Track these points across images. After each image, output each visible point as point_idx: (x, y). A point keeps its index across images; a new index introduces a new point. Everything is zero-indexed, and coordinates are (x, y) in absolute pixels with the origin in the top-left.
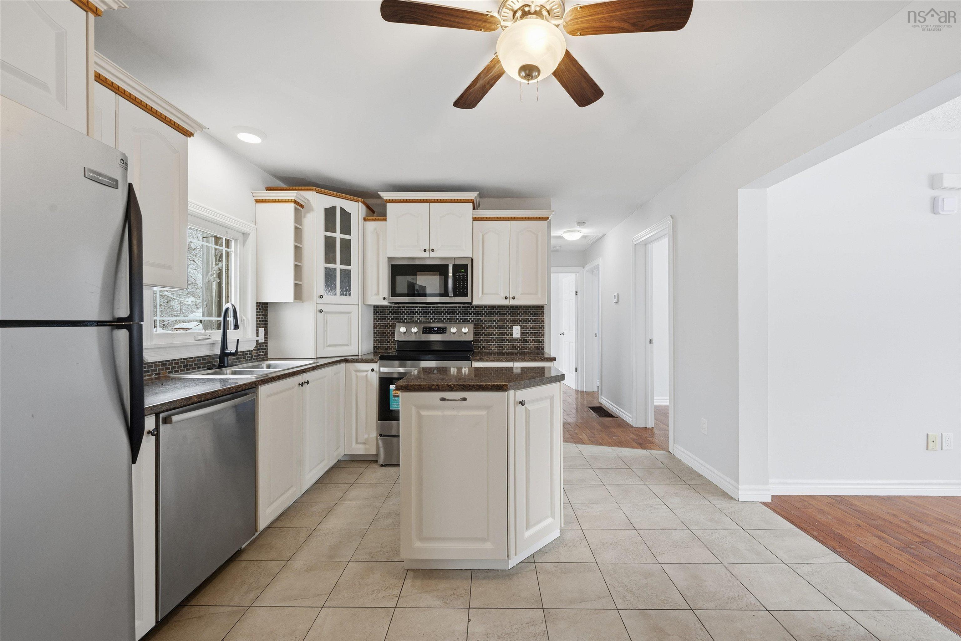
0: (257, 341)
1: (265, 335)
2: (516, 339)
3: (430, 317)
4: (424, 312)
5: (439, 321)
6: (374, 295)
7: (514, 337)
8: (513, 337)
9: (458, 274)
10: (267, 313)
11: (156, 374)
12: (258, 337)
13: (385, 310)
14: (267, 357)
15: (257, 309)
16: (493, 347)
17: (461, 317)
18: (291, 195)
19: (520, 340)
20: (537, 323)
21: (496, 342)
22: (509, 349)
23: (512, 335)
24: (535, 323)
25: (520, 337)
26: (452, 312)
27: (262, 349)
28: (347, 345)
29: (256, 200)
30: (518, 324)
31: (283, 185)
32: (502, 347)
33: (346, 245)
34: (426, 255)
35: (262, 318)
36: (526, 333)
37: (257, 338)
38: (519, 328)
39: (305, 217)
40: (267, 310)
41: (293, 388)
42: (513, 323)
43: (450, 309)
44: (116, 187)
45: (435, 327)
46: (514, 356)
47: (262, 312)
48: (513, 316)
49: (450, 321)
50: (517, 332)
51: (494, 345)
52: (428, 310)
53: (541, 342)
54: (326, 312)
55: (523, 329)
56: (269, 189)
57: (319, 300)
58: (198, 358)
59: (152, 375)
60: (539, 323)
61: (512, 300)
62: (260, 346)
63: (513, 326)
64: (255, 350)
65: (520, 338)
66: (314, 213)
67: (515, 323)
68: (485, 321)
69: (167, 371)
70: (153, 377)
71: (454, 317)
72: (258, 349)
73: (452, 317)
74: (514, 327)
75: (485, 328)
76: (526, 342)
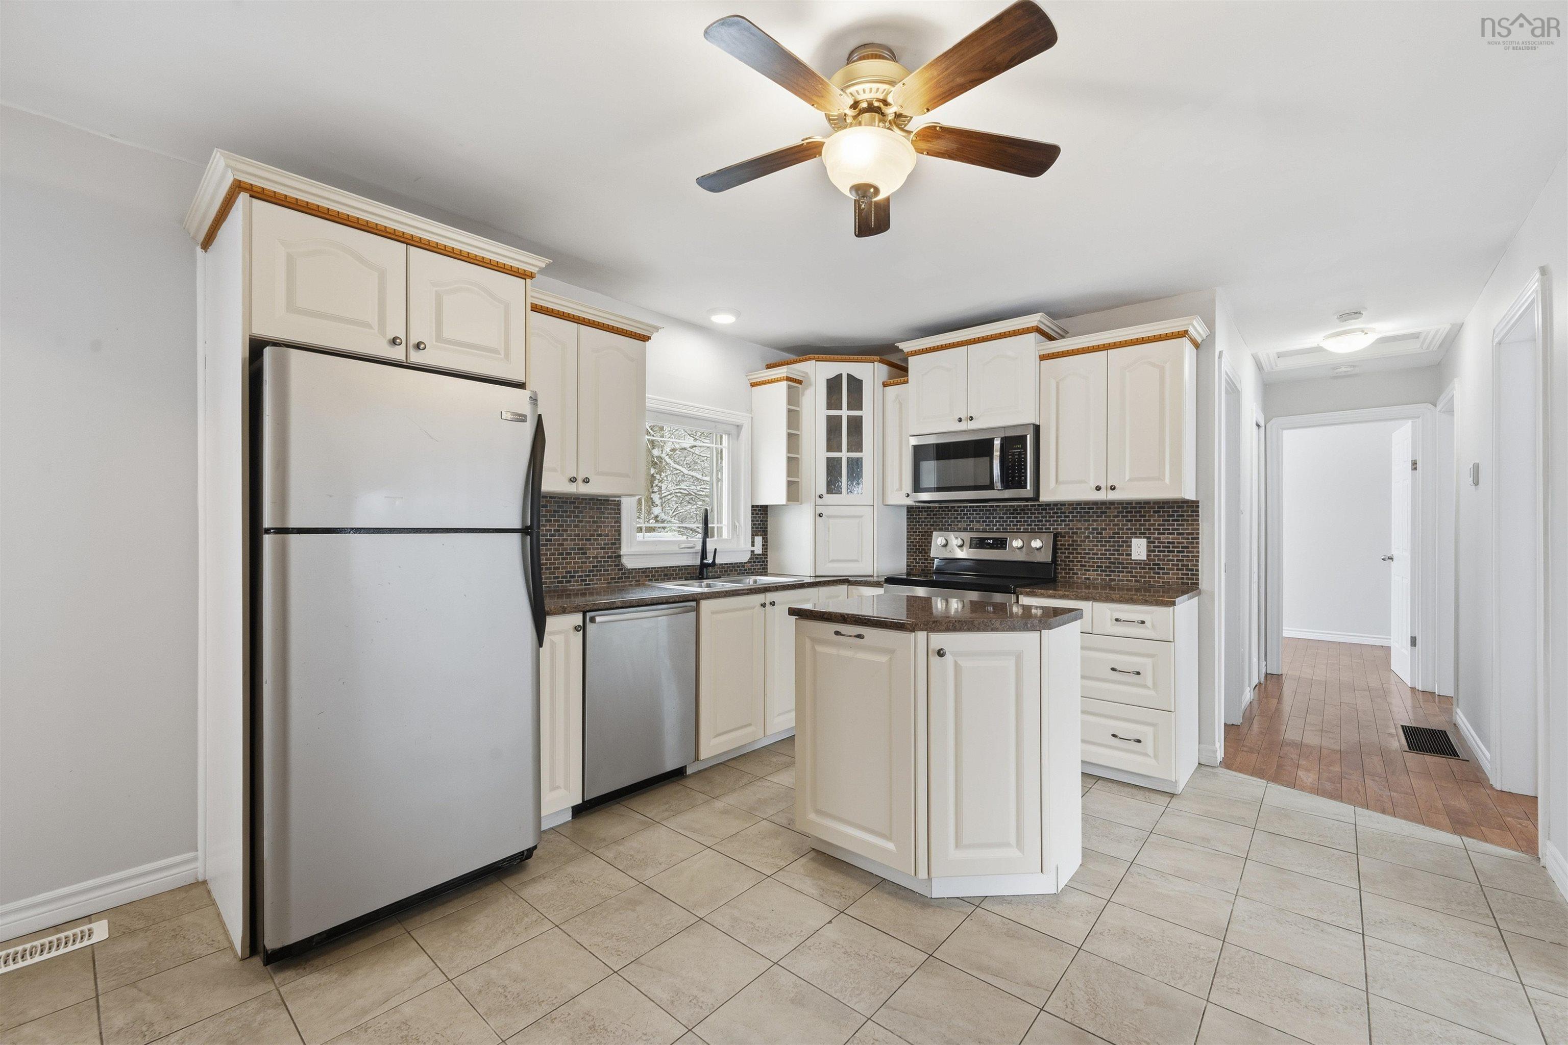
0: (753, 552)
1: (763, 545)
2: (1138, 563)
3: (986, 521)
4: (977, 514)
5: (1000, 529)
6: (896, 491)
7: (1133, 559)
8: (1131, 558)
9: (1010, 452)
10: (767, 518)
11: (636, 581)
12: (754, 546)
13: (921, 512)
14: (767, 572)
15: (753, 514)
16: (1092, 575)
17: (1035, 521)
18: (782, 371)
19: (1145, 564)
20: (1183, 534)
21: (1097, 566)
22: (1123, 581)
23: (1130, 555)
24: (1178, 534)
25: (1146, 559)
26: (1020, 514)
27: (759, 562)
28: (857, 561)
29: (751, 383)
30: (1142, 535)
31: (793, 357)
32: (1110, 575)
33: (856, 425)
34: (962, 426)
35: (759, 524)
36: (1159, 551)
37: (753, 549)
38: (1143, 542)
39: (803, 394)
40: (766, 514)
41: (754, 608)
42: (1132, 533)
43: (1017, 510)
44: (524, 421)
45: (990, 539)
46: (1134, 593)
47: (759, 517)
48: (1131, 521)
49: (1017, 529)
50: (1139, 549)
51: (1093, 571)
52: (983, 510)
53: (1192, 570)
54: (829, 517)
55: (1152, 545)
56: (769, 367)
57: (819, 501)
58: (680, 568)
59: (632, 581)
60: (1188, 534)
61: (1110, 492)
62: (757, 558)
63: (1131, 538)
64: (749, 562)
65: (1146, 561)
66: (813, 388)
67: (1136, 533)
68: (1077, 529)
69: (647, 579)
70: (633, 583)
71: (1025, 521)
72: (754, 562)
73: (1021, 521)
74: (1133, 540)
75: (1077, 541)
76: (1159, 569)
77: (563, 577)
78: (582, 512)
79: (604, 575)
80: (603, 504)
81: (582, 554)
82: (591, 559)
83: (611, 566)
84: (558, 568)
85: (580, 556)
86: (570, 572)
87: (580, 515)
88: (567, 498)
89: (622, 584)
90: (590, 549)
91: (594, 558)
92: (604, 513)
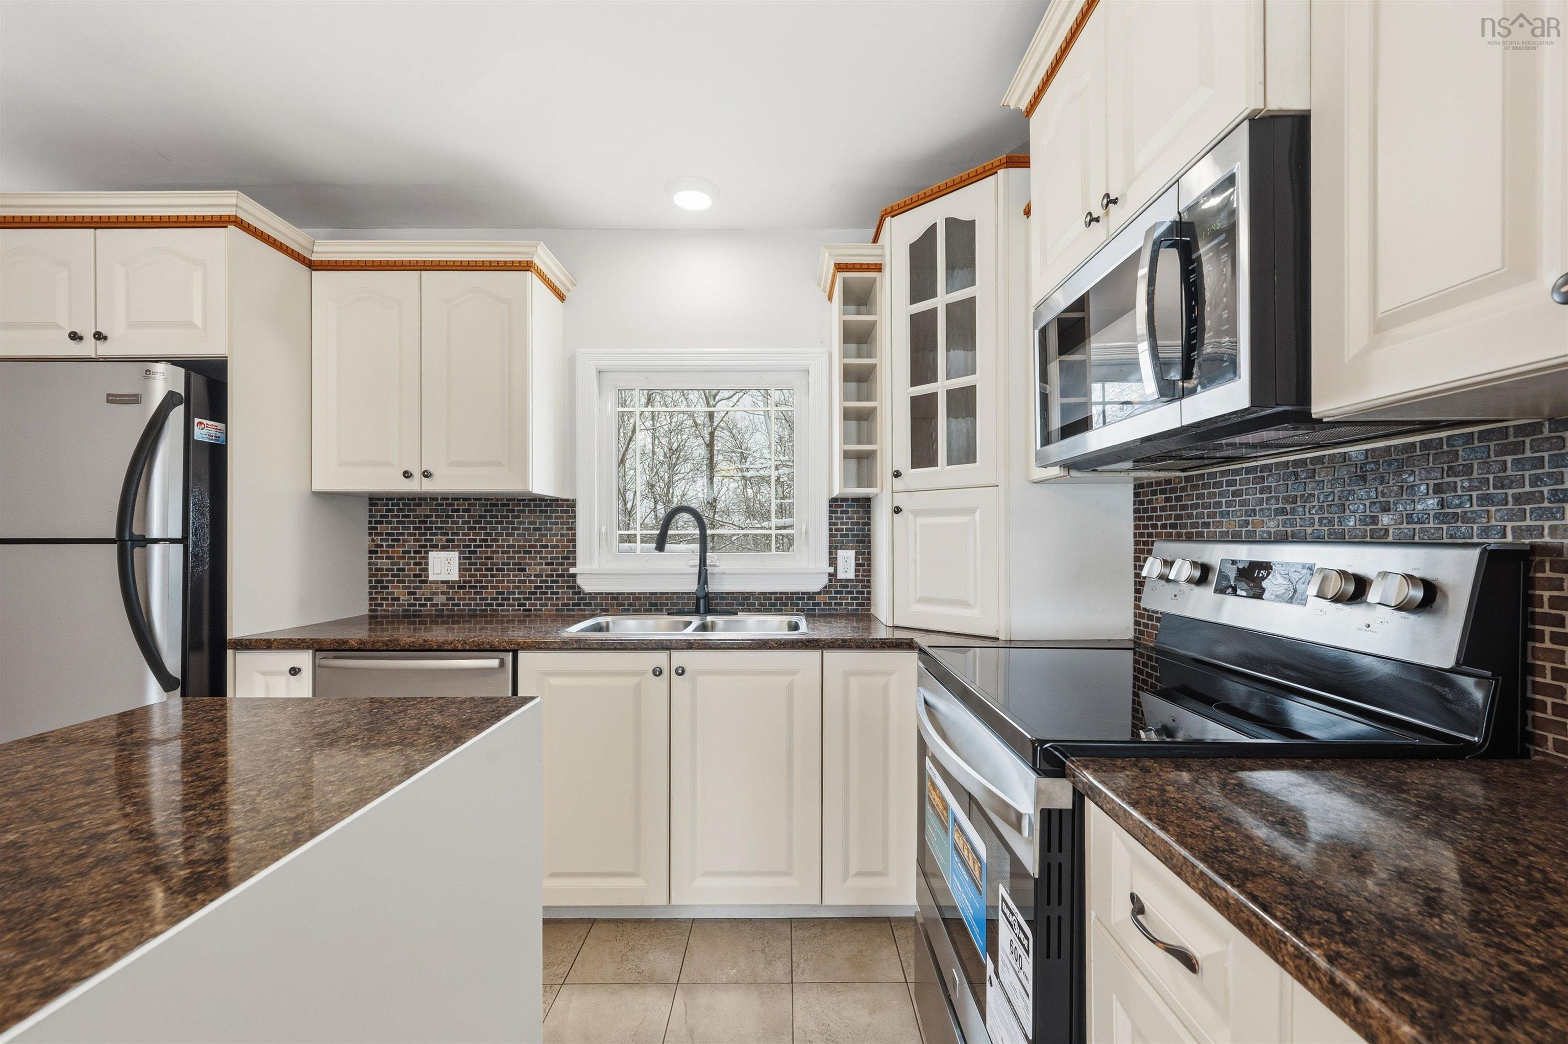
0: (835, 574)
1: (859, 565)
10: (869, 519)
12: (836, 566)
15: (832, 513)
27: (849, 592)
28: (965, 603)
29: (828, 296)
34: (1101, 235)
35: (846, 529)
37: (834, 569)
40: (869, 514)
47: (850, 518)
62: (844, 585)
64: (825, 591)
66: (888, 272)
72: (838, 592)
77: (492, 599)
78: (518, 517)
79: (552, 599)
80: (550, 505)
81: (519, 570)
82: (533, 578)
83: (563, 587)
84: (486, 587)
85: (517, 573)
86: (503, 593)
87: (516, 520)
88: (497, 500)
89: (579, 613)
90: (530, 564)
91: (536, 576)
92: (550, 517)
